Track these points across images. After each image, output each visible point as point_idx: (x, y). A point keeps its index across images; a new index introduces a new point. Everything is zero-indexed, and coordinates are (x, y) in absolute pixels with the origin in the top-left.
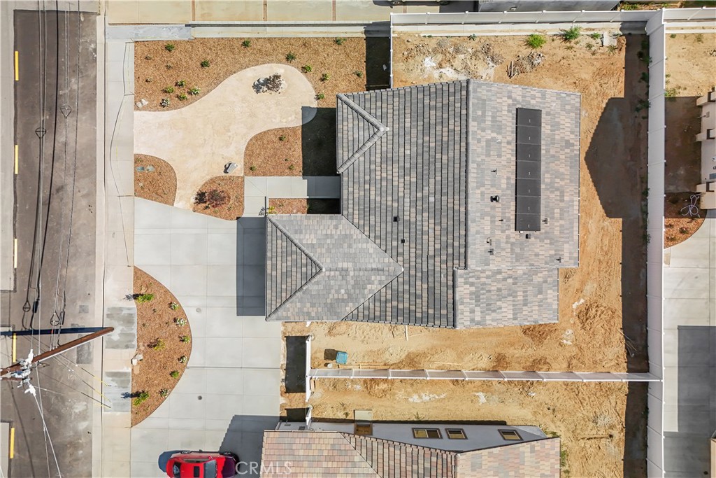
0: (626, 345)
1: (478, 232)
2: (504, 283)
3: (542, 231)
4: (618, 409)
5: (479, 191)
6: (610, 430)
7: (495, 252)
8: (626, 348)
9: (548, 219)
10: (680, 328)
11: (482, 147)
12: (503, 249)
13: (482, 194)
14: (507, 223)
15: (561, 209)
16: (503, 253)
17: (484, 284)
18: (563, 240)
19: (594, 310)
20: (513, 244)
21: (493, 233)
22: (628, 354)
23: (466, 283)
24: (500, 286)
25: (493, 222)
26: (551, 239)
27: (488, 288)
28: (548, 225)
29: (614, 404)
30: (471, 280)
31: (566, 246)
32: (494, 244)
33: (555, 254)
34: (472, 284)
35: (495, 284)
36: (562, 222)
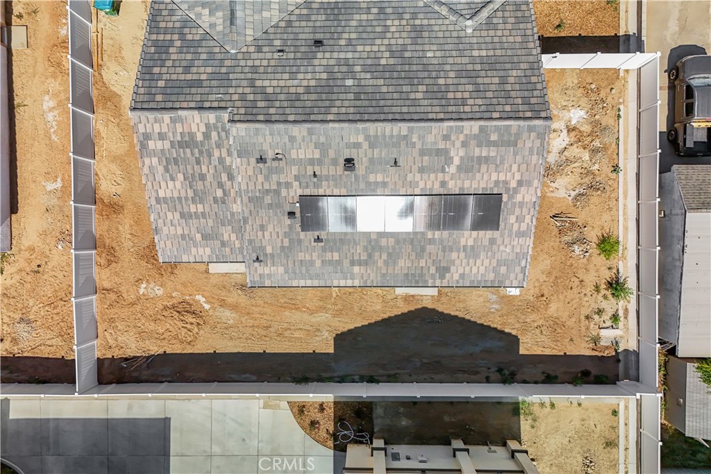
0: (138, 357)
1: (292, 139)
2: (215, 184)
3: (302, 235)
4: (43, 347)
5: (361, 139)
6: (9, 339)
7: (261, 165)
8: (134, 357)
9: (322, 244)
10: (166, 421)
11: (436, 143)
12: (267, 178)
13: (357, 145)
14: (311, 184)
15: (339, 262)
16: (261, 178)
17: (210, 155)
18: (290, 265)
19: (193, 320)
20: (277, 192)
21: (294, 162)
22: (126, 359)
23: (208, 126)
24: (209, 178)
25: (312, 162)
26: (290, 248)
27: (205, 160)
28: (313, 244)
29: (49, 342)
30: (214, 134)
31: (281, 270)
32: (275, 164)
33: (266, 255)
34: (207, 136)
35: (212, 171)
36: (318, 263)
